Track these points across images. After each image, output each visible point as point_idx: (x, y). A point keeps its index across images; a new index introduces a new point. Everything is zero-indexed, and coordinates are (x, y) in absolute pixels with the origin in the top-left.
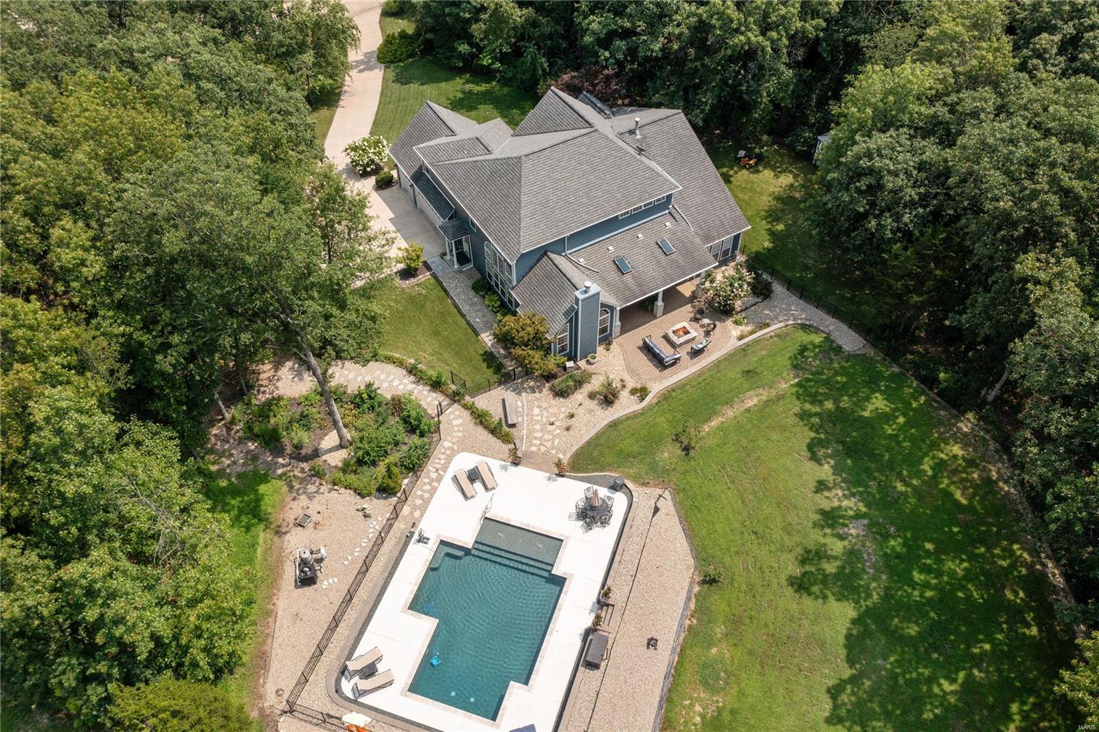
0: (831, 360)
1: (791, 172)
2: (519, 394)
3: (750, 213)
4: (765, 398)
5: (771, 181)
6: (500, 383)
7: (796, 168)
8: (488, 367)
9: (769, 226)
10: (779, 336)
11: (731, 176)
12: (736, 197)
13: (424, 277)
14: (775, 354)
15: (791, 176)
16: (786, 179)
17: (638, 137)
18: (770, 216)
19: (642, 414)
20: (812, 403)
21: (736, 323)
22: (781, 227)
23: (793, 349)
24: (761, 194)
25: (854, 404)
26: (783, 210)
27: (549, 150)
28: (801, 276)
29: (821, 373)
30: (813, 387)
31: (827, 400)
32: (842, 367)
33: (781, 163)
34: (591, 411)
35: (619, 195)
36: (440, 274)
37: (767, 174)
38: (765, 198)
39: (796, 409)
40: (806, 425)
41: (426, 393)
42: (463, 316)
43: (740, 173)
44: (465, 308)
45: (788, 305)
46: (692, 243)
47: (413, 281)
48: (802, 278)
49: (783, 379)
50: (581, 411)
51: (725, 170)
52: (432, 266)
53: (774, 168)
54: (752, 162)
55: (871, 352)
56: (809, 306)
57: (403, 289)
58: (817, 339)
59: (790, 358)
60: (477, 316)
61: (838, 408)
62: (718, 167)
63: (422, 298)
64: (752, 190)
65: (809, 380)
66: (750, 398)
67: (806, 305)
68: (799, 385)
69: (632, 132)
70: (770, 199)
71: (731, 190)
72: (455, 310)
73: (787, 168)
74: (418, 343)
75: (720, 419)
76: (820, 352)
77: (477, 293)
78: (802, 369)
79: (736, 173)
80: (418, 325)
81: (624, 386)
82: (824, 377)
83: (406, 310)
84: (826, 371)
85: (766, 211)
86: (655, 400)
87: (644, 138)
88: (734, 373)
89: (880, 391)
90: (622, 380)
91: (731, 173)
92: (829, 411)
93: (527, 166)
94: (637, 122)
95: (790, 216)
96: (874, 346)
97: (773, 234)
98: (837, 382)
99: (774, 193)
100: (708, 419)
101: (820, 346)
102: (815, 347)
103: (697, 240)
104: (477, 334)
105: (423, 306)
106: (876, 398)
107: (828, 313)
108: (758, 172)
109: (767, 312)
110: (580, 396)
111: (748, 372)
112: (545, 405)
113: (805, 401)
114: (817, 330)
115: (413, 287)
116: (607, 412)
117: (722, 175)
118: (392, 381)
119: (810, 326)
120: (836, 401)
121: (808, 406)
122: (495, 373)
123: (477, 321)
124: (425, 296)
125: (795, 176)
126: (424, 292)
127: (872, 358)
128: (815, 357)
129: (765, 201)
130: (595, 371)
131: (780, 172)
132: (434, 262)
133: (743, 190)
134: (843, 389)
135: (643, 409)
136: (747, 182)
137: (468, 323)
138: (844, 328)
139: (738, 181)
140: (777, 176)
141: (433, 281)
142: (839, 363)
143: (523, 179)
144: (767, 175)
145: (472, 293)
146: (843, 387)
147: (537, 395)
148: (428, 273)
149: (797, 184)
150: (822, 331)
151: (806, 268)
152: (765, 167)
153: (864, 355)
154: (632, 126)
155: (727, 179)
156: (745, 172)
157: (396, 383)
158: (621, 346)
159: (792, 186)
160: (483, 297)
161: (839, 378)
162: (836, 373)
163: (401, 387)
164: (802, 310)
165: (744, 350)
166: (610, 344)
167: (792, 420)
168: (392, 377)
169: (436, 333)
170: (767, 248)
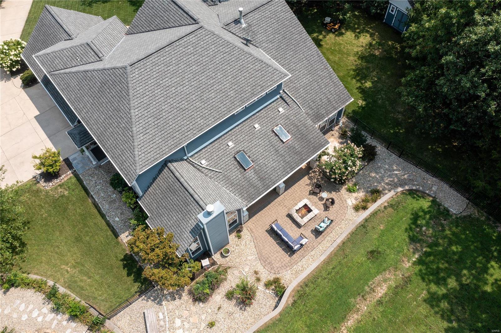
0: (442, 226)
1: (367, 32)
2: (160, 303)
3: (342, 74)
4: (393, 284)
5: (354, 42)
6: (141, 293)
7: (371, 28)
8: (129, 275)
9: (359, 85)
10: (391, 206)
11: (321, 40)
12: (328, 59)
13: (67, 176)
14: (392, 228)
15: (368, 35)
16: (365, 39)
17: (244, 25)
18: (358, 75)
19: (280, 320)
20: (437, 283)
21: (349, 190)
22: (368, 84)
23: (406, 220)
24: (348, 55)
25: (475, 277)
26: (368, 68)
27: (156, 55)
28: (395, 132)
29: (437, 244)
30: (433, 262)
31: (449, 277)
32: (454, 234)
33: (359, 25)
34: (231, 314)
35: (232, 93)
36: (80, 172)
37: (349, 35)
38: (352, 58)
39: (424, 294)
40: (436, 313)
41: (65, 323)
42: (103, 216)
43: (328, 37)
44: (105, 207)
45: (391, 165)
46: (305, 125)
47: (56, 182)
48: (396, 134)
49: (405, 255)
50: (221, 316)
51: (315, 35)
52: (74, 163)
53: (354, 30)
54: (337, 27)
55: (474, 212)
56: (410, 165)
57: (47, 192)
58: (425, 204)
59: (406, 229)
60: (116, 215)
61: (462, 285)
62: (310, 33)
63: (65, 200)
64: (340, 52)
65: (427, 254)
66: (379, 285)
67: (406, 163)
68: (420, 262)
69: (237, 22)
70: (356, 58)
71: (323, 53)
72: (95, 211)
73: (364, 28)
74: (61, 254)
75: (356, 316)
76: (430, 218)
77: (115, 188)
78: (420, 241)
79: (325, 37)
80: (61, 232)
81: (258, 280)
82: (441, 248)
83: (50, 216)
84: (441, 241)
85: (354, 70)
86: (291, 301)
87: (249, 26)
88: (360, 257)
89: (493, 258)
90: (256, 273)
91: (321, 37)
92: (454, 289)
93: (134, 76)
94: (241, 12)
95: (375, 73)
96: (476, 205)
97: (362, 91)
98: (454, 253)
99: (357, 52)
100: (344, 318)
101: (429, 212)
102: (425, 213)
103: (309, 122)
104: (116, 235)
105: (65, 210)
106: (492, 266)
107: (427, 171)
108: (341, 34)
109: (373, 175)
110: (218, 297)
111: (372, 252)
112: (186, 313)
113: (430, 281)
114: (423, 195)
115: (56, 188)
116: (245, 313)
117: (314, 39)
118: (31, 312)
119: (417, 191)
120: (458, 277)
121: (434, 288)
122: (135, 281)
123: (116, 220)
124: (68, 198)
125: (372, 35)
126: (66, 193)
127: (478, 219)
128: (427, 224)
129: (352, 61)
130: (230, 264)
131: (359, 33)
132: (75, 159)
133: (333, 52)
134: (460, 261)
135: (280, 314)
136: (335, 44)
137: (108, 224)
138: (446, 187)
139: (327, 44)
140: (357, 37)
141: (74, 180)
142: (450, 229)
143: (131, 92)
144: (350, 37)
145: (111, 189)
146: (461, 258)
147: (177, 302)
148: (70, 172)
149: (374, 42)
150: (429, 195)
151: (398, 124)
152: (347, 30)
153: (470, 216)
154: (237, 16)
155: (318, 43)
156: (331, 36)
157: (35, 314)
158: (251, 231)
159: (370, 44)
160: (121, 192)
161: (454, 248)
162: (451, 243)
163: (40, 319)
164: (403, 169)
165: (363, 226)
166: (239, 231)
167: (424, 309)
168: (31, 307)
169: (78, 239)
170: (361, 106)
